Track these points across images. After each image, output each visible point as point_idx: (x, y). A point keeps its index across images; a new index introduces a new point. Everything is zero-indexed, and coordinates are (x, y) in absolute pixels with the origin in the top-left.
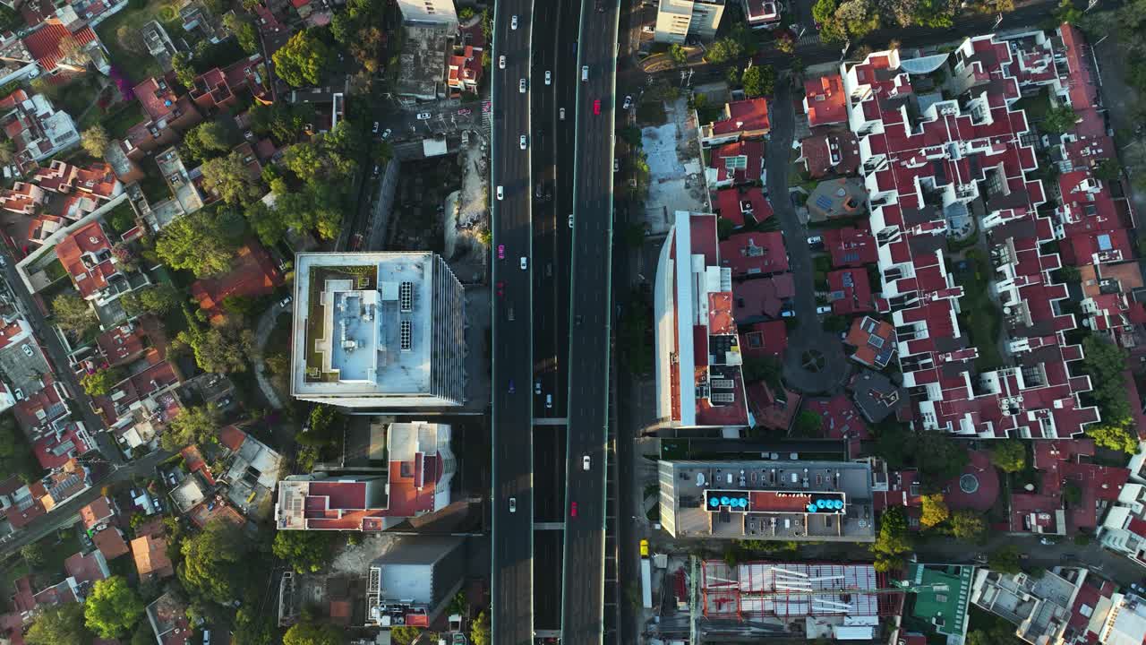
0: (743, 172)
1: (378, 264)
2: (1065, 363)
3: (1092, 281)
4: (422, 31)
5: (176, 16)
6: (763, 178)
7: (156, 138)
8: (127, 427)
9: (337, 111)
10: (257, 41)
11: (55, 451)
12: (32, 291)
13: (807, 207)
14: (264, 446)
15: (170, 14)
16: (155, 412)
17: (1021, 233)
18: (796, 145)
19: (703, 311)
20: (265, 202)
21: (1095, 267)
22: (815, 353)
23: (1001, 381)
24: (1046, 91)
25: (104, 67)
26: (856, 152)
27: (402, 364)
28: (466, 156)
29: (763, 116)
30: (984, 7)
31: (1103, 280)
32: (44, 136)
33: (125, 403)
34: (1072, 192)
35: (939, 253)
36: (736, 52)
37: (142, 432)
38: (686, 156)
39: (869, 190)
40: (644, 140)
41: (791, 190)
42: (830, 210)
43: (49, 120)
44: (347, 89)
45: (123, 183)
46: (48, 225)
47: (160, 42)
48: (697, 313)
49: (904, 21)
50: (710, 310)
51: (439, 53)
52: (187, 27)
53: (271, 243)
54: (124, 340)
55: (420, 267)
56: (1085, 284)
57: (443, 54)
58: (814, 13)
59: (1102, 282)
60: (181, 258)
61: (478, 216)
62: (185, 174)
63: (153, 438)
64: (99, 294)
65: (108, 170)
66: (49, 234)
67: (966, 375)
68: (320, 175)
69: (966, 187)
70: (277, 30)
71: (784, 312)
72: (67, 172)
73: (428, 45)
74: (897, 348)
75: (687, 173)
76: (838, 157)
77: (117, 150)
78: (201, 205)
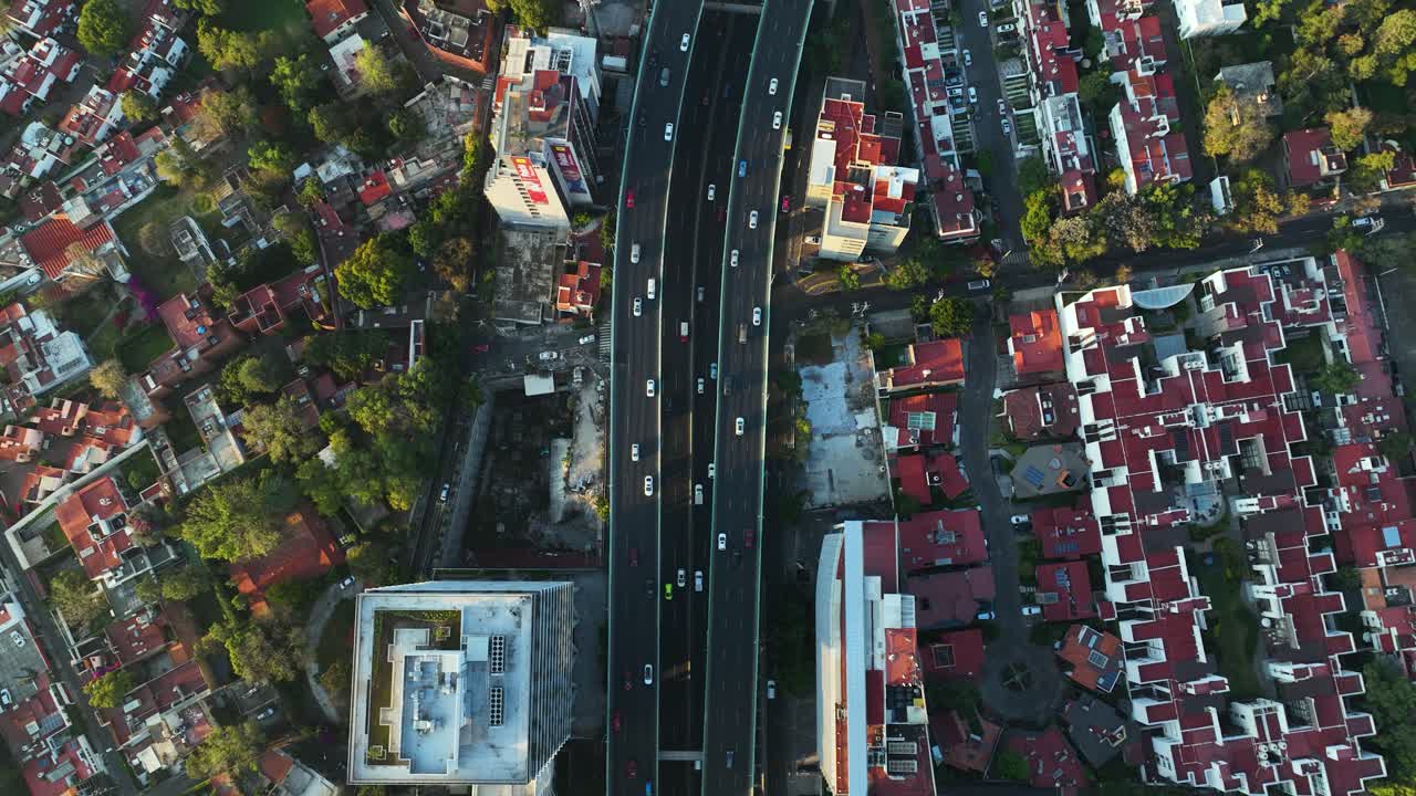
0: (930, 432)
1: (461, 608)
2: (1341, 697)
3: (1377, 589)
4: (525, 237)
5: (214, 207)
6: (956, 437)
7: (184, 372)
8: (143, 744)
9: (415, 341)
10: (316, 250)
11: (50, 776)
12: (25, 565)
13: (1012, 478)
14: (318, 775)
15: (206, 204)
16: (178, 730)
17: (1286, 525)
18: (998, 394)
19: (879, 651)
20: (321, 458)
21: (1380, 570)
22: (1021, 667)
23: (1258, 721)
24: (1317, 335)
25: (121, 275)
26: (1074, 410)
27: (490, 741)
28: (578, 398)
29: (958, 361)
30: (1239, 226)
31: (1391, 588)
32: (45, 364)
33: (142, 715)
34: (1350, 472)
35: (1180, 550)
36: (922, 279)
37: (161, 753)
38: (858, 404)
39: (1091, 462)
40: (806, 385)
41: (991, 453)
42: (1041, 487)
43: (51, 343)
44: (427, 314)
45: (143, 429)
46: (47, 483)
47: (193, 244)
48: (871, 654)
49: (1138, 244)
50: (888, 653)
51: (545, 267)
52: (227, 224)
53: (328, 512)
54: (140, 631)
55: (516, 613)
56: (1367, 592)
57: (550, 267)
58: (1022, 227)
59: (1388, 591)
60: (213, 546)
61: (594, 477)
62: (222, 420)
63: (175, 762)
64: (110, 574)
65: (125, 412)
66: (48, 493)
67: (1213, 711)
68: (393, 429)
69: (1216, 466)
70: (341, 234)
71: (981, 613)
72: (73, 411)
73: (532, 255)
74: (1125, 669)
75: (859, 427)
76: (1053, 418)
77: (136, 387)
78: (242, 461)
